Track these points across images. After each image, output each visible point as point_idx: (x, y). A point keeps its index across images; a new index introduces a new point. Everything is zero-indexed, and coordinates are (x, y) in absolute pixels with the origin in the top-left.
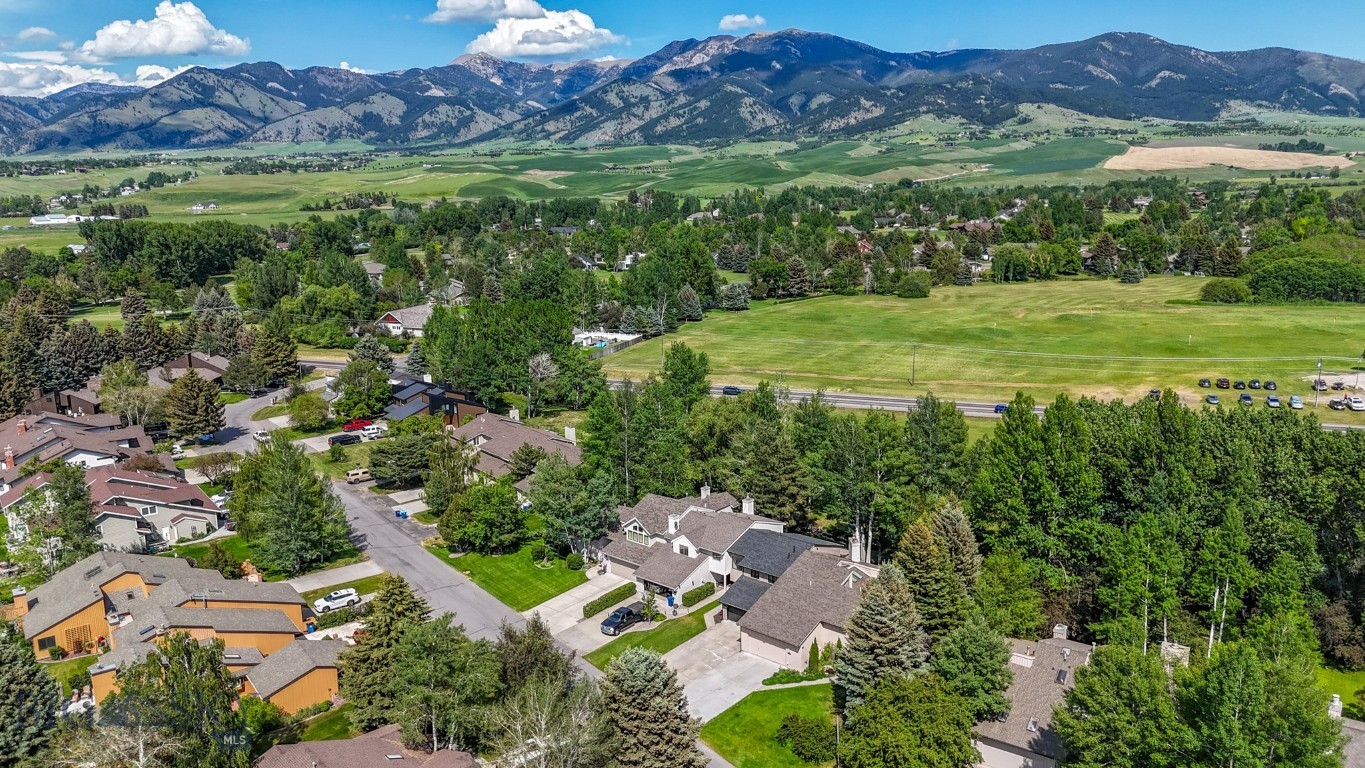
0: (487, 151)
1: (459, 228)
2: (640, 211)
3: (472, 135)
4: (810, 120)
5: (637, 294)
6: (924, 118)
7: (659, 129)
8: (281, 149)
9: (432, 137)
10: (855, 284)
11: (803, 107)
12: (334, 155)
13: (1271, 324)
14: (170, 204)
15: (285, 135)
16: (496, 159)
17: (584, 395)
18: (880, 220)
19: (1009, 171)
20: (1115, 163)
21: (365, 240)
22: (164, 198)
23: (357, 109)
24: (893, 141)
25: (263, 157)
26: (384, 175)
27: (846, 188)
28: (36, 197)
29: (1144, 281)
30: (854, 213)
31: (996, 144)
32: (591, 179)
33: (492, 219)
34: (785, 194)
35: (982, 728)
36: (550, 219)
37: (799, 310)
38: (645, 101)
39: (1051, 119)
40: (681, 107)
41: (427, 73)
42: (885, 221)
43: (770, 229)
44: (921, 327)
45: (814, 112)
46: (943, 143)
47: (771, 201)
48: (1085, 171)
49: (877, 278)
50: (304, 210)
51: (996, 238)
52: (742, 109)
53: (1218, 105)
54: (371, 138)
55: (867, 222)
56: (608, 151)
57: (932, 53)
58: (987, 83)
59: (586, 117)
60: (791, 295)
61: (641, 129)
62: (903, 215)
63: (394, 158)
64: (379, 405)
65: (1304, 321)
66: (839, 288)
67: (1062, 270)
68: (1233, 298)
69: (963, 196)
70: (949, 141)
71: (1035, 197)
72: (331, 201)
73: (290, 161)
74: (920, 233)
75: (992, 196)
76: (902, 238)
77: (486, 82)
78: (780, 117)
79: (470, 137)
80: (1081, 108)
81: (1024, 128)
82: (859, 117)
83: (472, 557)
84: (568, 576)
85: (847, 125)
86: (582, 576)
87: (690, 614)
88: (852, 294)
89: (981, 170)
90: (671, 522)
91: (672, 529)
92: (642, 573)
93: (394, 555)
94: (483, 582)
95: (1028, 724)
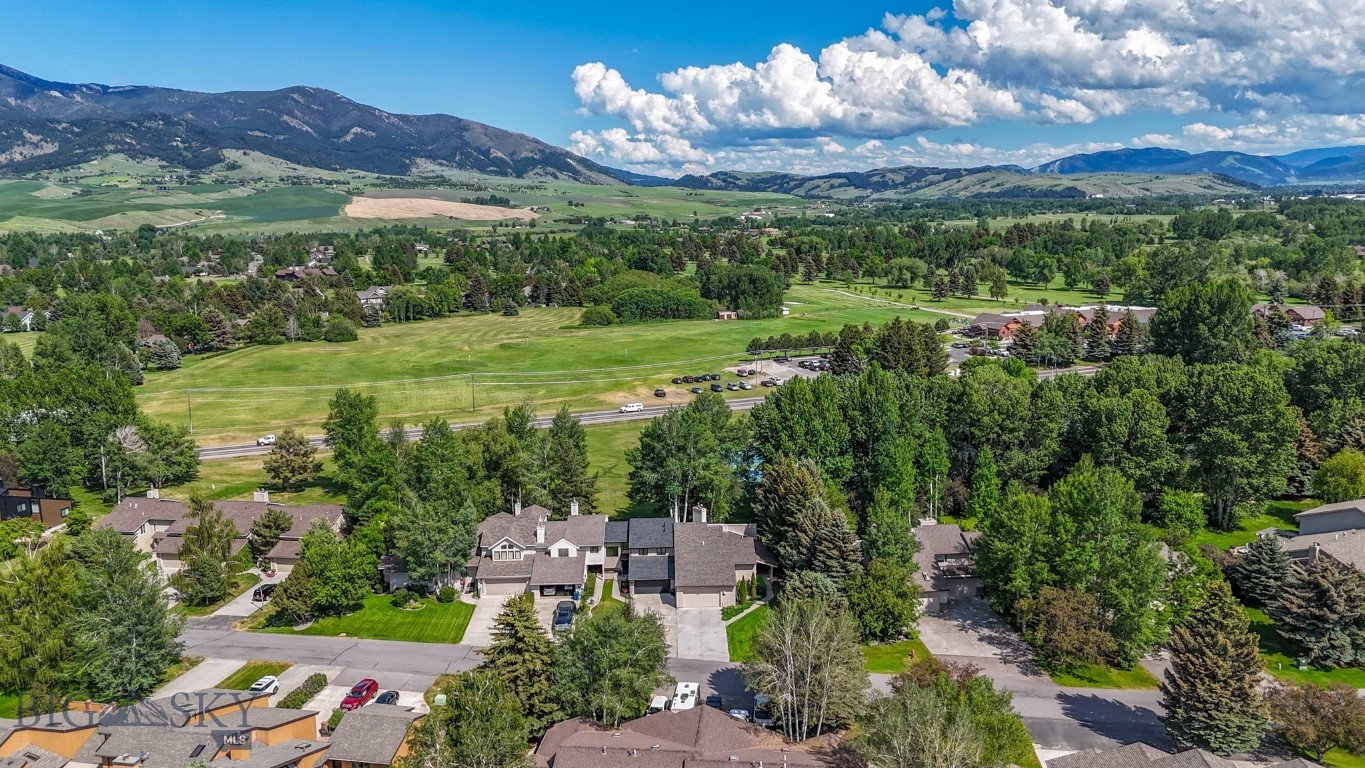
6: (114, 157)
10: (279, 332)
24: (83, 182)
29: (523, 312)
31: (214, 189)
39: (262, 166)
42: (191, 270)
46: (152, 186)
48: (333, 219)
49: (302, 325)
58: (181, 125)
60: (210, 349)
66: (263, 338)
68: (607, 321)
70: (157, 185)
80: (287, 158)
81: (234, 175)
82: (25, 152)
83: (328, 622)
84: (452, 607)
85: (12, 160)
86: (464, 604)
87: (603, 600)
88: (279, 343)
89: (218, 216)
90: (541, 532)
91: (541, 539)
92: (536, 581)
93: (228, 646)
94: (376, 636)
95: (924, 576)
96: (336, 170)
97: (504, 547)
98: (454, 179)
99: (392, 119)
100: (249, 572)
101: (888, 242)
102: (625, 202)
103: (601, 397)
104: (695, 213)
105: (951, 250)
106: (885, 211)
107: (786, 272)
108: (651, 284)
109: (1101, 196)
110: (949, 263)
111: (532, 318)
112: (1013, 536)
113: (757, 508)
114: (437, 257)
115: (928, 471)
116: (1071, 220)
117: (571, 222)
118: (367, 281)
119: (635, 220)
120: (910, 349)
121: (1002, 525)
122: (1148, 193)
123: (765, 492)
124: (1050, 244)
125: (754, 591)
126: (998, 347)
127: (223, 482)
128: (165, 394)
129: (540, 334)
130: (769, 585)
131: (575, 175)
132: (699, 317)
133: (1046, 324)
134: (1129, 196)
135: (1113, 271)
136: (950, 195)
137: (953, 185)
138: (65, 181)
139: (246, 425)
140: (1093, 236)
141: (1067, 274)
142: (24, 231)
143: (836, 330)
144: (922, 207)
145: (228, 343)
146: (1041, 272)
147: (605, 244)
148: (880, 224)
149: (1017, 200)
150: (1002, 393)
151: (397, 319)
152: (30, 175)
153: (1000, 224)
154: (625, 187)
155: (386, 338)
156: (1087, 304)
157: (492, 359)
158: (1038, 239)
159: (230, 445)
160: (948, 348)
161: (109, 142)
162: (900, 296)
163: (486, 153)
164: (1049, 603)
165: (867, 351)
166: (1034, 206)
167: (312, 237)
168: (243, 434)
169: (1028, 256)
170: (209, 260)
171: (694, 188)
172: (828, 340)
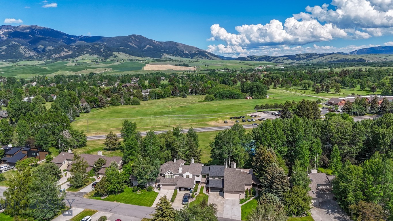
6: (86, 55)
10: (119, 102)
11: (43, 50)
20: (145, 68)
24: (78, 61)
29: (188, 97)
31: (110, 63)
37: (107, 111)
42: (100, 84)
44: (149, 112)
45: (48, 52)
46: (94, 62)
49: (125, 100)
53: (162, 54)
58: (103, 46)
60: (100, 107)
66: (114, 104)
67: (167, 95)
68: (212, 99)
78: (36, 53)
80: (129, 54)
81: (116, 59)
82: (64, 54)
83: (112, 196)
84: (151, 193)
85: (61, 56)
86: (155, 192)
87: (200, 193)
88: (118, 105)
89: (110, 70)
90: (181, 169)
91: (180, 172)
92: (179, 186)
93: (80, 203)
94: (126, 202)
95: (313, 192)
96: (142, 57)
97: (169, 174)
98: (174, 59)
99: (158, 43)
100: (93, 177)
101: (301, 75)
102: (221, 65)
103: (208, 123)
104: (242, 68)
105: (322, 78)
106: (300, 66)
107: (268, 85)
108: (226, 88)
109: (371, 61)
110: (321, 82)
111: (190, 98)
112: (348, 181)
113: (253, 164)
114: (167, 81)
115: (314, 153)
116: (361, 68)
117: (205, 71)
118: (146, 87)
119: (224, 70)
120: (308, 110)
121: (343, 176)
122: (387, 60)
123: (256, 158)
124: (355, 76)
125: (251, 193)
126: (338, 109)
127: (93, 147)
128: (84, 120)
129: (192, 103)
130: (257, 191)
131: (208, 57)
132: (240, 98)
133: (355, 101)
134: (380, 61)
135: (378, 84)
136: (321, 62)
137: (322, 58)
138: (74, 61)
139: (104, 129)
140: (370, 73)
141: (361, 85)
142: (61, 74)
143: (283, 102)
144: (312, 65)
145: (104, 105)
146: (352, 85)
147: (214, 77)
148: (299, 70)
149: (342, 63)
150: (341, 126)
151: (152, 98)
152: (65, 60)
153: (338, 70)
154: (222, 61)
155: (148, 104)
156: (369, 95)
157: (177, 110)
158: (351, 74)
159: (98, 135)
160: (320, 109)
161: (85, 51)
162: (305, 92)
163: (183, 52)
164: (363, 208)
165: (293, 110)
166: (348, 64)
167: (134, 75)
168: (102, 132)
169: (347, 80)
170: (105, 82)
171: (242, 60)
172: (281, 106)
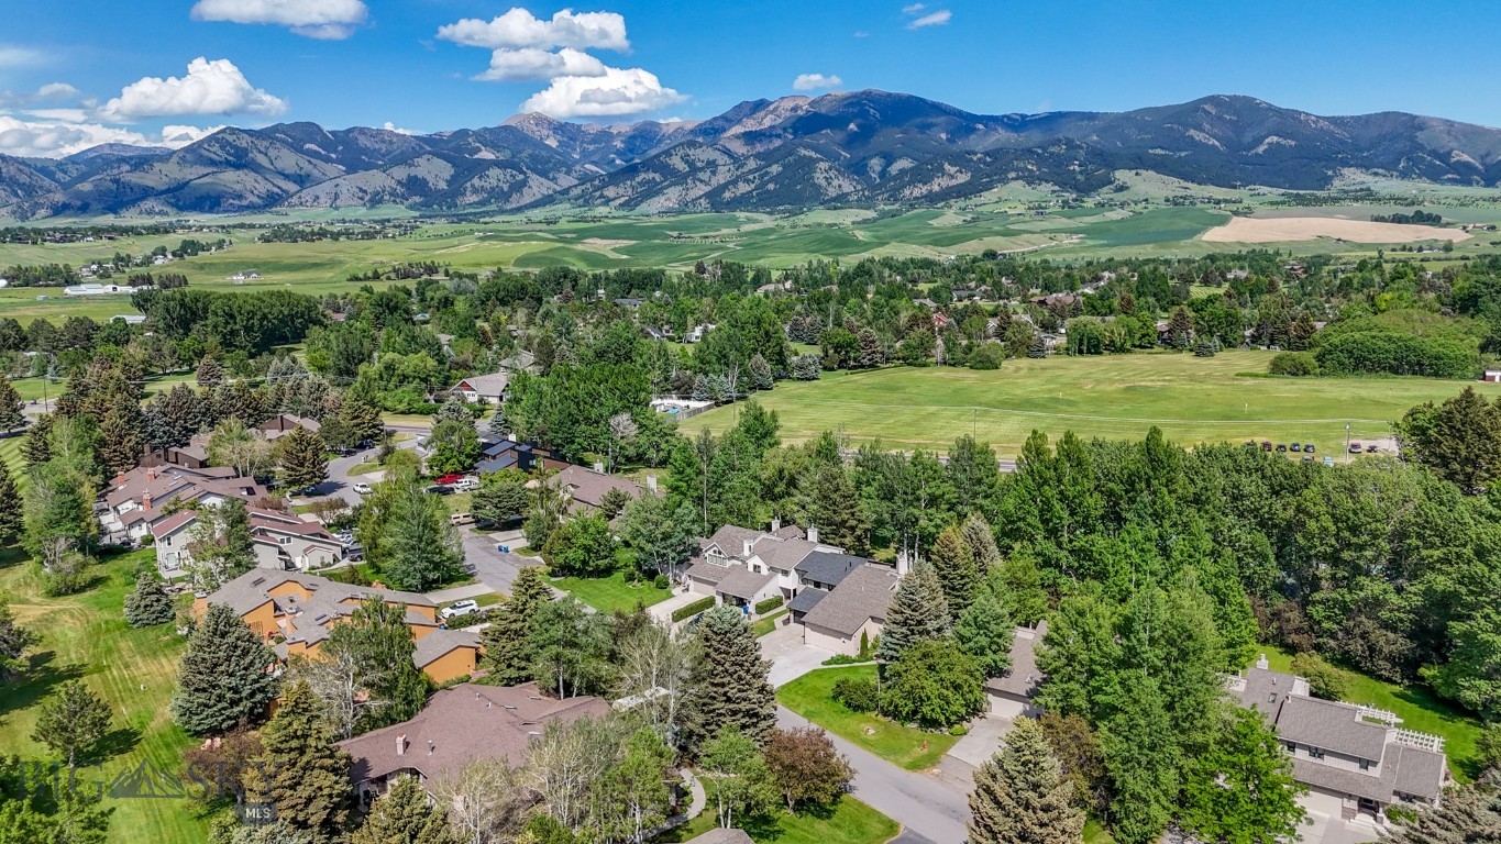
0: (541, 218)
1: (522, 299)
2: (707, 282)
3: (527, 200)
4: (891, 186)
5: (709, 363)
6: (1013, 184)
7: (727, 195)
8: (319, 215)
9: (482, 203)
10: (927, 356)
11: (883, 174)
12: (375, 222)
13: (1329, 396)
14: (208, 274)
15: (322, 200)
16: (552, 227)
17: (661, 453)
18: (959, 293)
19: (1102, 242)
20: (1215, 235)
21: (424, 311)
22: (202, 267)
23: (401, 173)
24: (979, 209)
25: (298, 223)
26: (433, 243)
27: (926, 259)
28: (66, 266)
29: (1219, 355)
30: (931, 286)
31: (1090, 213)
32: (654, 248)
33: (553, 290)
34: (861, 266)
35: (992, 683)
36: (615, 291)
37: (870, 381)
38: (712, 165)
39: (1151, 187)
40: (750, 172)
41: (478, 135)
42: (964, 293)
43: (843, 301)
44: (990, 396)
45: (895, 178)
46: (1033, 212)
47: (846, 273)
48: (1182, 243)
49: (949, 350)
50: (351, 280)
51: (1076, 311)
52: (817, 175)
53: (1330, 173)
54: (416, 204)
55: (944, 295)
56: (672, 219)
57: (1022, 115)
58: (1082, 148)
59: (649, 182)
60: (862, 366)
61: (707, 195)
62: (983, 288)
63: (442, 226)
64: (469, 461)
65: (1364, 393)
66: (911, 360)
67: (1137, 343)
68: (1300, 371)
69: (1049, 269)
70: (1040, 210)
71: (1125, 270)
72: (380, 271)
73: (329, 228)
74: (999, 306)
75: (1080, 269)
76: (977, 311)
77: (540, 144)
78: (858, 183)
79: (522, 203)
81: (1119, 197)
82: (942, 183)
83: (571, 580)
84: (657, 593)
85: (930, 191)
86: (669, 593)
87: (762, 620)
88: (924, 366)
89: (1072, 241)
90: (746, 545)
91: (746, 552)
92: (719, 587)
97: (715, 552)
111: (1225, 361)
138: (964, 209)
145: (877, 362)
152: (939, 205)
155: (1033, 368)
161: (1013, 170)
